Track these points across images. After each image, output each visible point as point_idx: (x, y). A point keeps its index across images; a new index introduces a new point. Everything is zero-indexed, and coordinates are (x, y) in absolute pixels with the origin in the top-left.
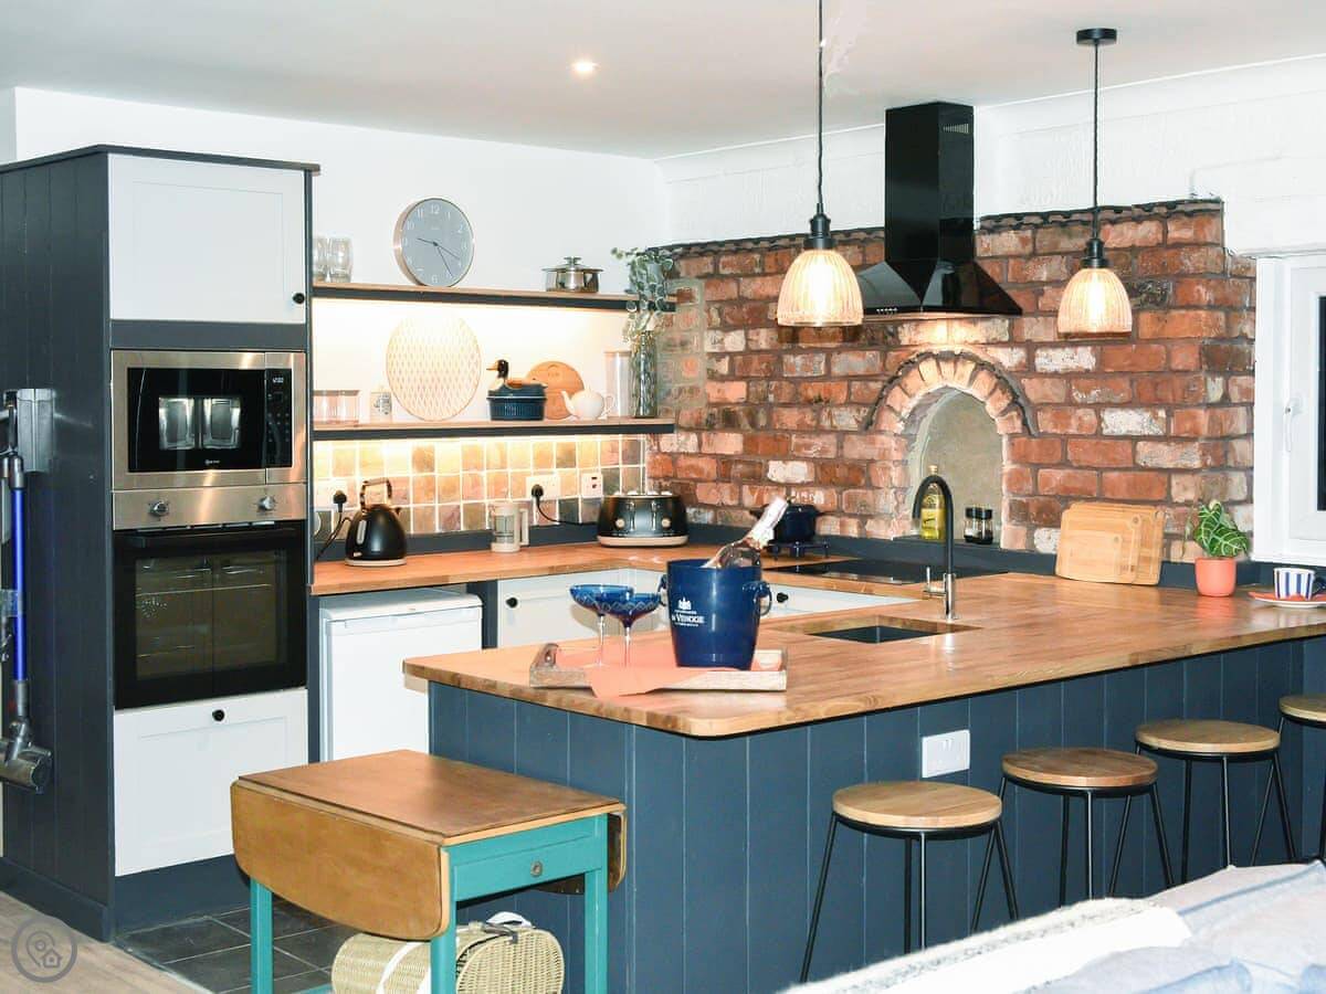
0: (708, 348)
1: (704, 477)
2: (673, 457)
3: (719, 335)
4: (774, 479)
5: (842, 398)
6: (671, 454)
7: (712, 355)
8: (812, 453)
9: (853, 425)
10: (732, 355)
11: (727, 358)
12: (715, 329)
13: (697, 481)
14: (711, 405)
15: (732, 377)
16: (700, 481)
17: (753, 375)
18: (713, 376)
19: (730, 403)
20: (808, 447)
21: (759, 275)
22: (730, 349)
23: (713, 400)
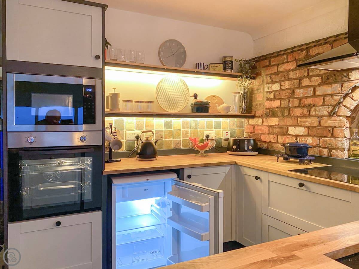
0: (266, 90)
1: (264, 133)
2: (254, 126)
3: (270, 85)
4: (291, 134)
5: (321, 103)
6: (253, 125)
7: (267, 92)
8: (307, 124)
9: (326, 113)
10: (275, 92)
11: (273, 93)
12: (269, 83)
13: (261, 134)
14: (266, 109)
15: (275, 99)
16: (263, 134)
17: (282, 97)
18: (268, 99)
19: (274, 108)
20: (305, 122)
21: (285, 63)
22: (274, 90)
23: (267, 107)
